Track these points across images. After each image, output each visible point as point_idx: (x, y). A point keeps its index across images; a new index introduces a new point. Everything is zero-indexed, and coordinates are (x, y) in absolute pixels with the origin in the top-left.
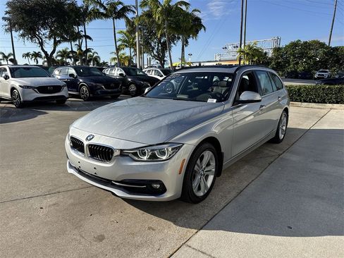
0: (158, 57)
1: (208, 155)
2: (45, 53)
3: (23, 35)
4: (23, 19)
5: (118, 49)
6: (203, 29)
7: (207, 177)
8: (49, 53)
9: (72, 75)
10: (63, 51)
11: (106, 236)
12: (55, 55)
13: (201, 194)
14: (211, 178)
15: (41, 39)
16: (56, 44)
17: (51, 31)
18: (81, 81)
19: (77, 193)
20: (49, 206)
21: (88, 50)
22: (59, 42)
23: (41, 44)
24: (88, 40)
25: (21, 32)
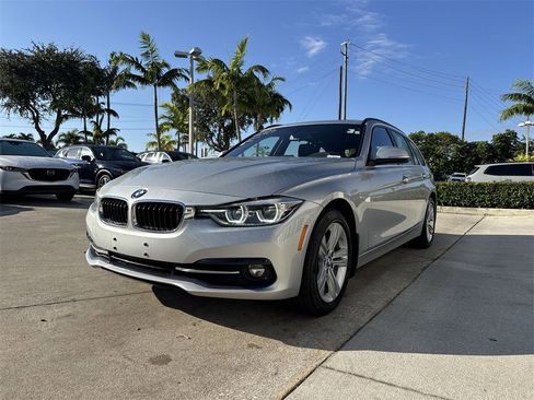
0: (219, 147)
1: (336, 230)
2: (42, 133)
3: (8, 106)
4: (11, 81)
5: (160, 130)
6: (287, 107)
7: (336, 269)
8: (47, 134)
9: (86, 158)
10: (69, 134)
11: (172, 356)
12: (55, 139)
13: (329, 299)
14: (342, 272)
15: (37, 112)
16: (59, 120)
17: (55, 101)
18: (100, 166)
19: (108, 301)
20: (59, 318)
21: (111, 131)
22: (66, 117)
23: (36, 120)
24: (112, 116)
25: (7, 100)
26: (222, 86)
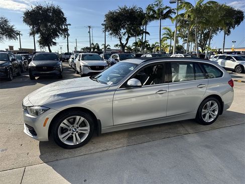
0: (201, 44)
5: (161, 41)
8: (124, 44)
15: (120, 35)
16: (128, 38)
23: (120, 39)
25: (110, 32)
26: (189, 16)
